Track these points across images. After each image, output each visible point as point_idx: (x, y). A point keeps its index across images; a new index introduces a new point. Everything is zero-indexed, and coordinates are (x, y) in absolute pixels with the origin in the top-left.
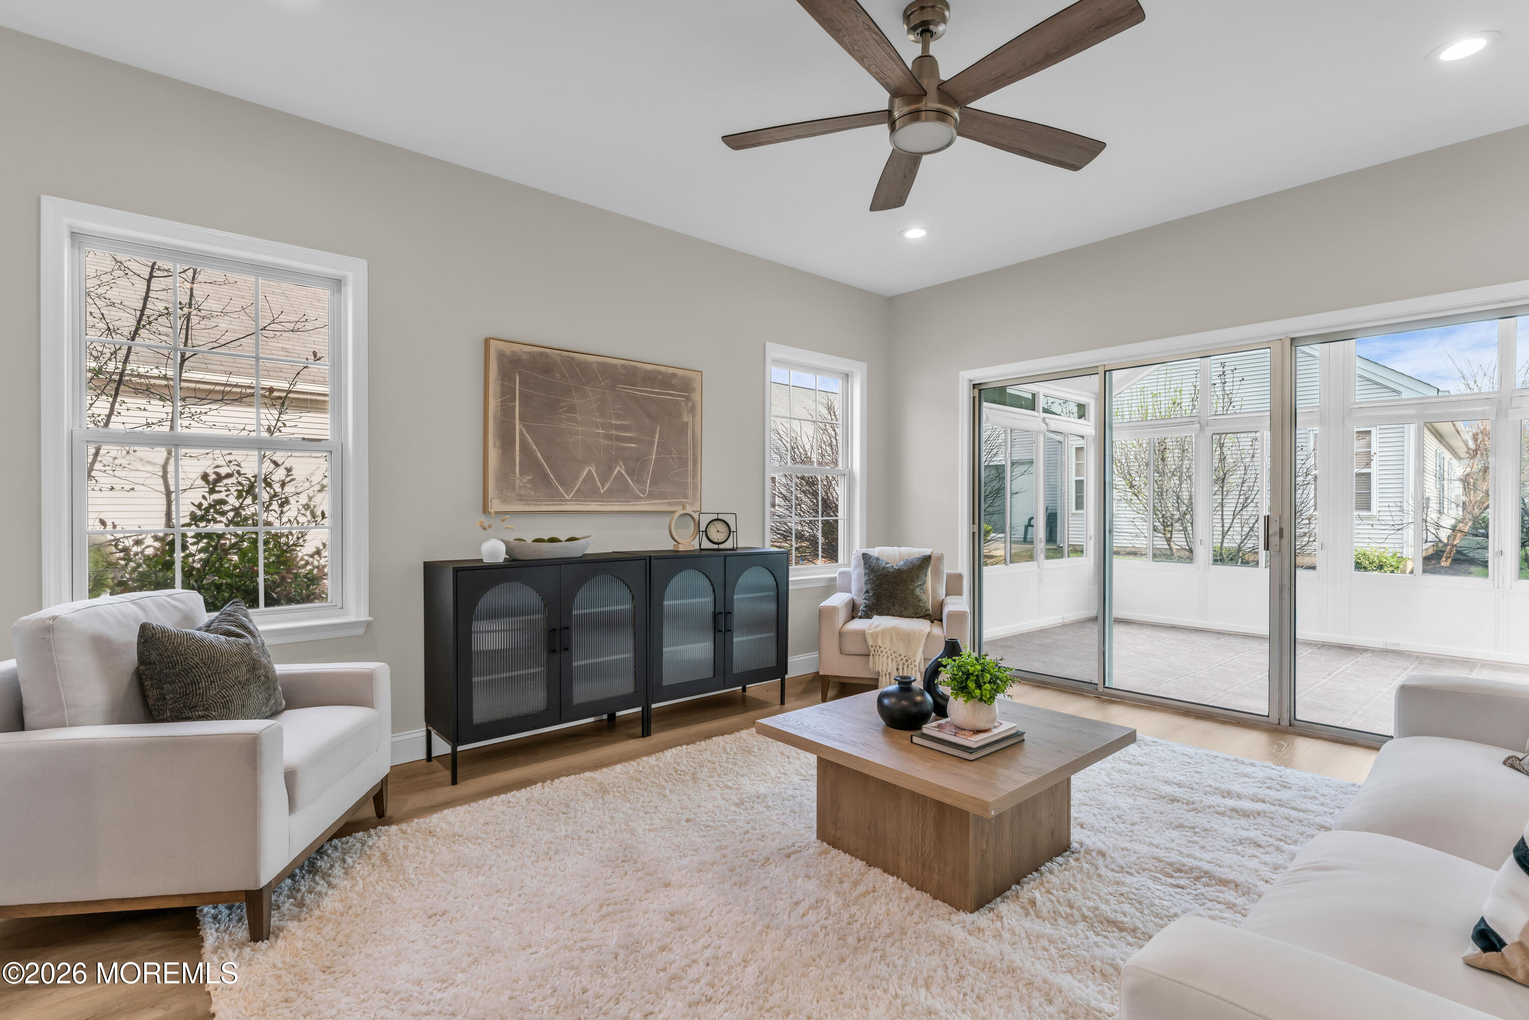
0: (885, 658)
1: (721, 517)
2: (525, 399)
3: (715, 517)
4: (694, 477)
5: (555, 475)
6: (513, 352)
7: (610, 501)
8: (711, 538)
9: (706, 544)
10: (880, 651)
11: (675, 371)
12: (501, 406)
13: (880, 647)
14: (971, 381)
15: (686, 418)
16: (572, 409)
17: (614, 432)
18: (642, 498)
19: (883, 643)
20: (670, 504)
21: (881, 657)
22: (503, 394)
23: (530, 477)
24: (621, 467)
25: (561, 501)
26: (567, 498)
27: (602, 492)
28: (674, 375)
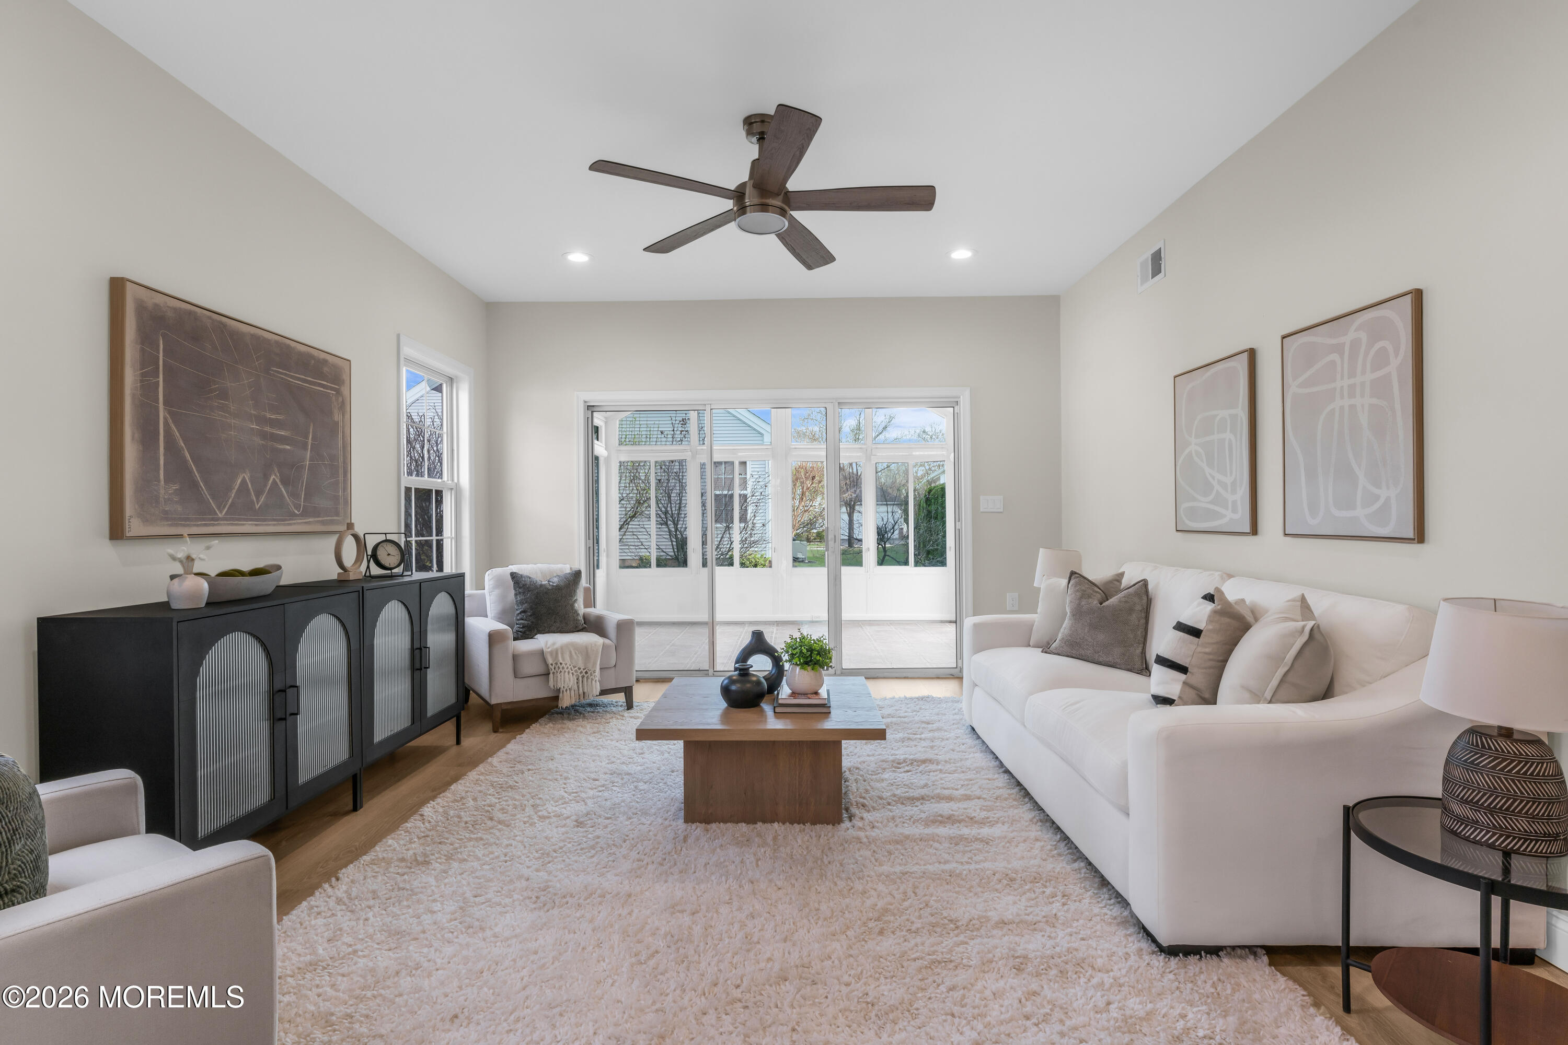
0: (566, 673)
1: (389, 537)
2: (170, 372)
3: (383, 538)
4: (345, 489)
5: (206, 484)
6: (156, 305)
7: (265, 520)
8: (383, 562)
9: (376, 570)
10: (561, 667)
11: (328, 357)
12: (141, 381)
13: (561, 664)
14: (585, 402)
15: (337, 417)
16: (224, 395)
17: (268, 429)
18: (297, 516)
19: (563, 660)
20: (323, 523)
21: (562, 673)
22: (143, 365)
23: (176, 487)
24: (276, 475)
25: (213, 519)
26: (220, 515)
27: (257, 507)
28: (325, 362)
